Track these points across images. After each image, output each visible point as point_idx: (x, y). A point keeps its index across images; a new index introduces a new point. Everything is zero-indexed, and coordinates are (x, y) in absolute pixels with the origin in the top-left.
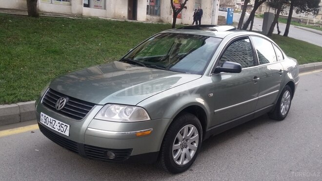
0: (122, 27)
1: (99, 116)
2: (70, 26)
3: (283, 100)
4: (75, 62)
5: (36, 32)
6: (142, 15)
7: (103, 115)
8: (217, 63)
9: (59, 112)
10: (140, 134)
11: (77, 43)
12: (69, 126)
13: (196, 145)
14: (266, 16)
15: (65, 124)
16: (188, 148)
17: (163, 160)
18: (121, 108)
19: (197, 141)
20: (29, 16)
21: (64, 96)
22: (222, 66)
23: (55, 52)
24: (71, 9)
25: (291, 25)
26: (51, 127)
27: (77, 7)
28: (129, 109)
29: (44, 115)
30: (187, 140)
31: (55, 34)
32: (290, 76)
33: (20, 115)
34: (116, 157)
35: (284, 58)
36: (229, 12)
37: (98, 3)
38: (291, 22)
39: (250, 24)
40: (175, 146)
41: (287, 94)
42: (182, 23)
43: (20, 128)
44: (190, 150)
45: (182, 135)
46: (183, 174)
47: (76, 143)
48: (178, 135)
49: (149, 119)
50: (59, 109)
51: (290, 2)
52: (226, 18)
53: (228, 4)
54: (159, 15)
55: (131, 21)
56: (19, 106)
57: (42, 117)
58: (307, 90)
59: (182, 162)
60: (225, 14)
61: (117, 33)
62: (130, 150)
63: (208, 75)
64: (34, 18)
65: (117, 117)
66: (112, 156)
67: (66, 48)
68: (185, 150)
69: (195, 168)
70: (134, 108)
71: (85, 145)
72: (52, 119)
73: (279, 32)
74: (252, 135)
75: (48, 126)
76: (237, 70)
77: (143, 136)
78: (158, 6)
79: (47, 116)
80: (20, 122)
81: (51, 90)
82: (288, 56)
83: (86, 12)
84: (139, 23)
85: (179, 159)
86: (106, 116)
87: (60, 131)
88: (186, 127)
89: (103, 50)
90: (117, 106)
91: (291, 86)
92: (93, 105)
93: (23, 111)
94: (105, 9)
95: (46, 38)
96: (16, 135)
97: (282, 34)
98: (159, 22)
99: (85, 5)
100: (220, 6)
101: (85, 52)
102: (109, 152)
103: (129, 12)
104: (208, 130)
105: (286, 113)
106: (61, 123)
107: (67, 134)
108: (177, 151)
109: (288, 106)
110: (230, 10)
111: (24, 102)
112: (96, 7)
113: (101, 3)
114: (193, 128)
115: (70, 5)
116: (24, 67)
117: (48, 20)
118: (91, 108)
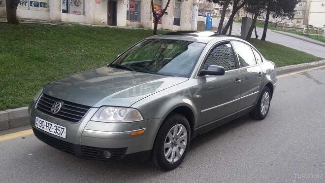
0: (104, 33)
1: (95, 118)
2: (51, 33)
3: (263, 100)
4: (60, 68)
5: (18, 39)
6: (122, 21)
7: (99, 117)
8: (202, 67)
9: (55, 115)
10: (134, 134)
11: (60, 49)
12: (65, 128)
13: (185, 143)
14: (244, 21)
15: (61, 127)
16: (178, 146)
17: (155, 158)
18: (116, 110)
19: (186, 140)
20: (8, 23)
21: (60, 100)
22: (206, 69)
23: (39, 59)
24: (49, 15)
25: (268, 30)
26: (47, 131)
27: (56, 12)
28: (123, 111)
29: (39, 119)
30: (176, 139)
31: (37, 41)
32: (269, 77)
33: (9, 122)
34: (112, 157)
35: (262, 61)
36: (208, 17)
37: (77, 9)
38: (268, 27)
39: (229, 29)
40: (166, 145)
41: (266, 95)
42: (162, 29)
43: (11, 134)
44: (179, 148)
45: (172, 134)
46: (174, 171)
47: (74, 144)
48: (169, 134)
49: (142, 119)
50: (55, 113)
51: (267, 7)
52: (205, 23)
53: (207, 9)
54: (139, 20)
55: (111, 27)
56: (8, 113)
57: (37, 122)
58: (284, 91)
59: (173, 160)
60: (204, 19)
61: (99, 39)
62: (124, 149)
63: (194, 78)
64: (13, 25)
65: (112, 119)
66: (108, 155)
67: (50, 55)
68: (175, 149)
69: (185, 165)
70: (128, 110)
71: (82, 146)
72: (48, 122)
73: (257, 36)
74: (235, 134)
75: (44, 130)
76: (221, 73)
77: (137, 135)
78: (138, 11)
79: (42, 120)
80: (10, 128)
81: (44, 95)
82: (266, 59)
83: (65, 18)
84: (119, 28)
85: (170, 157)
86: (101, 118)
87: (56, 134)
88: (175, 127)
89: (87, 57)
90: (111, 109)
91: (270, 87)
92: (89, 107)
93: (13, 118)
94: (84, 15)
95: (28, 45)
97: (260, 38)
98: (139, 27)
99: (64, 11)
100: (199, 11)
101: (69, 58)
102: (106, 152)
103: (109, 17)
104: (195, 129)
105: (266, 112)
106: (57, 126)
107: (64, 136)
108: (167, 149)
109: (267, 106)
110: (209, 15)
111: (12, 108)
112: (75, 12)
113: (80, 9)
114: (182, 128)
115: (49, 11)
116: (8, 74)
117: (29, 27)
118: (87, 111)
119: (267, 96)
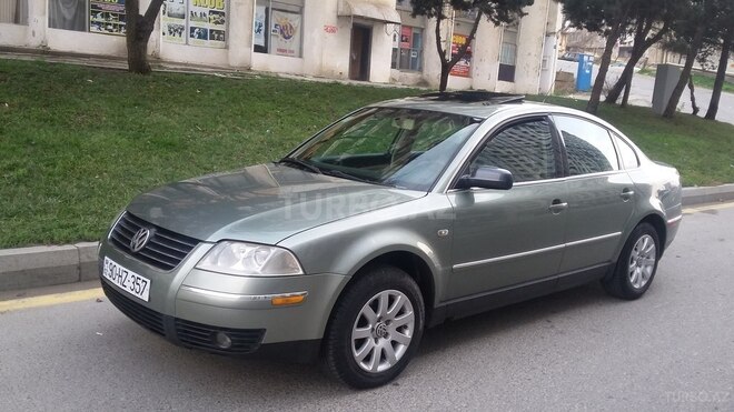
0: (325, 97)
1: (206, 264)
2: (211, 93)
3: (635, 254)
4: (208, 166)
5: (139, 105)
6: (381, 70)
7: (215, 262)
8: (466, 168)
9: (137, 255)
10: (279, 301)
11: (221, 126)
12: (149, 281)
13: (408, 333)
14: (662, 72)
15: (142, 278)
16: (390, 338)
17: (331, 358)
18: (249, 249)
19: (411, 326)
20: (130, 71)
21: (148, 225)
22: (473, 175)
23: (170, 145)
24: (227, 57)
25: (722, 93)
26: (119, 285)
27: (240, 52)
28: (263, 252)
29: (110, 261)
30: (388, 322)
31: (177, 110)
32: (655, 203)
33: (79, 268)
34: (233, 346)
35: (639, 163)
36: (581, 61)
37: (286, 44)
38: (725, 86)
39: (623, 91)
40: (358, 333)
41: (646, 243)
42: (471, 88)
43: (77, 293)
44: (394, 344)
45: (376, 311)
46: (378, 391)
47: (162, 315)
48: (366, 310)
49: (301, 272)
50: (136, 250)
51: (722, 41)
52: (576, 76)
53: (588, 46)
54: (421, 70)
55: (355, 83)
56: (79, 250)
57: (106, 267)
58: (722, 240)
59: (375, 367)
60: (573, 68)
61: (310, 107)
62: (260, 332)
63: (441, 192)
64: (140, 76)
65: (239, 267)
66: (226, 342)
67: (194, 138)
68: (383, 343)
69: (405, 383)
70: (273, 250)
71: (177, 319)
72: (122, 268)
73: (696, 110)
74: (552, 327)
75: (115, 282)
76: (505, 184)
77: (287, 305)
78: (419, 49)
79: (114, 263)
80: (80, 280)
81: (128, 213)
83: (260, 62)
84: (372, 87)
85: (367, 359)
86: (219, 264)
87: (133, 293)
88: (384, 295)
89: (271, 144)
90: (243, 246)
91: (657, 227)
92: (196, 242)
93: (87, 260)
94: (301, 56)
95: (158, 117)
96: (64, 305)
97: (702, 113)
98: (419, 84)
99: (258, 49)
100: (568, 48)
101: (232, 147)
102: (221, 335)
103: (352, 62)
104: (437, 304)
105: (643, 283)
106: (136, 275)
107: (145, 297)
108: (361, 342)
109: (649, 270)
110: (586, 58)
111: (89, 241)
112: (282, 51)
113: (293, 44)
114: (401, 298)
115: (227, 47)
116: (101, 174)
117: (169, 81)
118: (191, 248)
119: (648, 247)
